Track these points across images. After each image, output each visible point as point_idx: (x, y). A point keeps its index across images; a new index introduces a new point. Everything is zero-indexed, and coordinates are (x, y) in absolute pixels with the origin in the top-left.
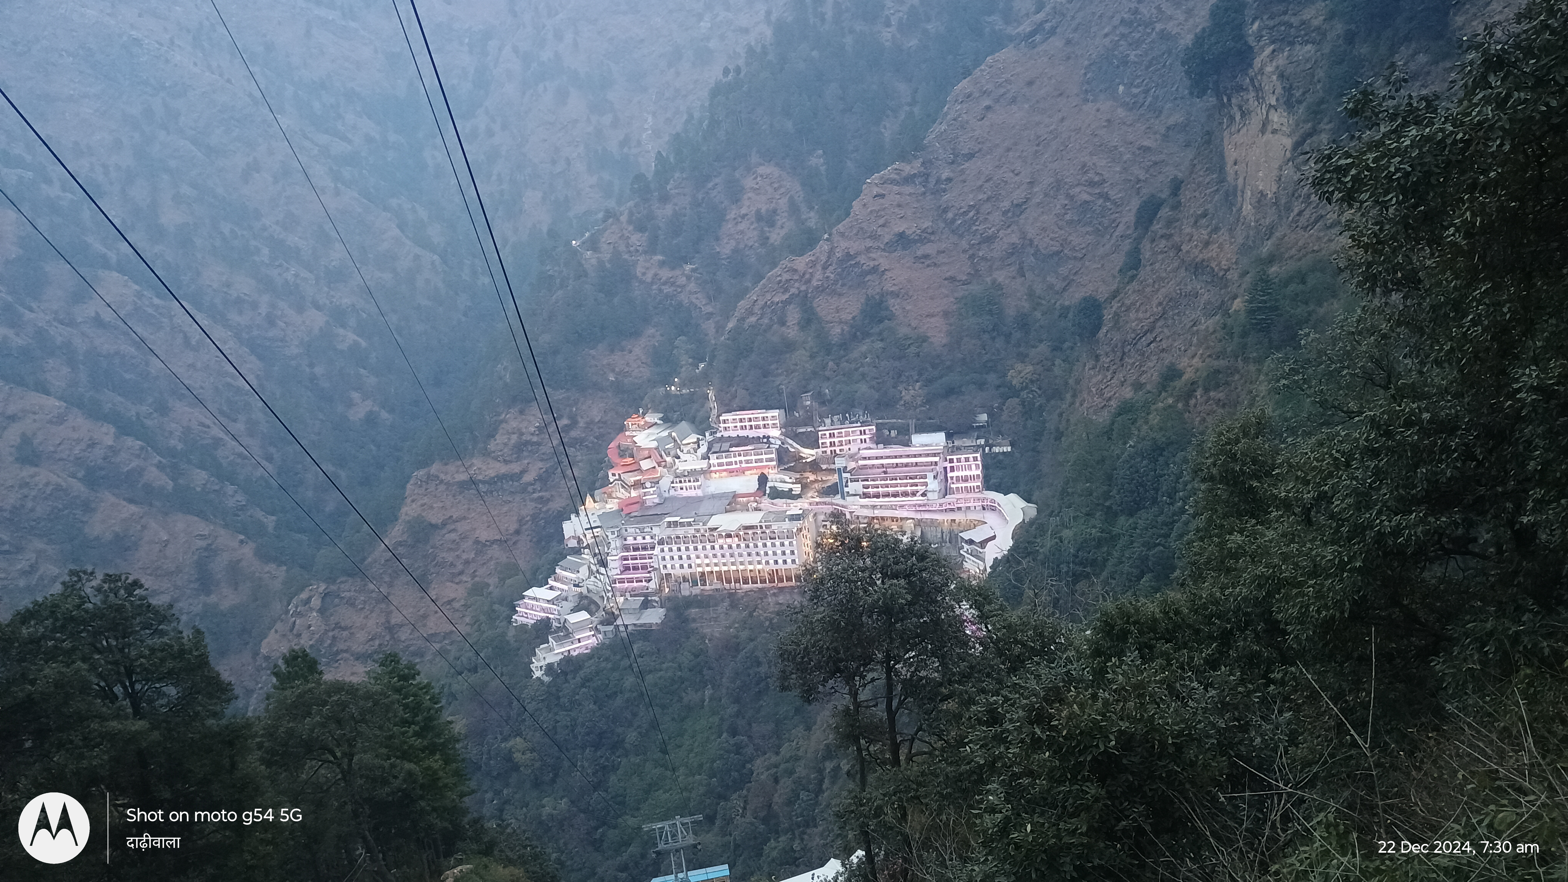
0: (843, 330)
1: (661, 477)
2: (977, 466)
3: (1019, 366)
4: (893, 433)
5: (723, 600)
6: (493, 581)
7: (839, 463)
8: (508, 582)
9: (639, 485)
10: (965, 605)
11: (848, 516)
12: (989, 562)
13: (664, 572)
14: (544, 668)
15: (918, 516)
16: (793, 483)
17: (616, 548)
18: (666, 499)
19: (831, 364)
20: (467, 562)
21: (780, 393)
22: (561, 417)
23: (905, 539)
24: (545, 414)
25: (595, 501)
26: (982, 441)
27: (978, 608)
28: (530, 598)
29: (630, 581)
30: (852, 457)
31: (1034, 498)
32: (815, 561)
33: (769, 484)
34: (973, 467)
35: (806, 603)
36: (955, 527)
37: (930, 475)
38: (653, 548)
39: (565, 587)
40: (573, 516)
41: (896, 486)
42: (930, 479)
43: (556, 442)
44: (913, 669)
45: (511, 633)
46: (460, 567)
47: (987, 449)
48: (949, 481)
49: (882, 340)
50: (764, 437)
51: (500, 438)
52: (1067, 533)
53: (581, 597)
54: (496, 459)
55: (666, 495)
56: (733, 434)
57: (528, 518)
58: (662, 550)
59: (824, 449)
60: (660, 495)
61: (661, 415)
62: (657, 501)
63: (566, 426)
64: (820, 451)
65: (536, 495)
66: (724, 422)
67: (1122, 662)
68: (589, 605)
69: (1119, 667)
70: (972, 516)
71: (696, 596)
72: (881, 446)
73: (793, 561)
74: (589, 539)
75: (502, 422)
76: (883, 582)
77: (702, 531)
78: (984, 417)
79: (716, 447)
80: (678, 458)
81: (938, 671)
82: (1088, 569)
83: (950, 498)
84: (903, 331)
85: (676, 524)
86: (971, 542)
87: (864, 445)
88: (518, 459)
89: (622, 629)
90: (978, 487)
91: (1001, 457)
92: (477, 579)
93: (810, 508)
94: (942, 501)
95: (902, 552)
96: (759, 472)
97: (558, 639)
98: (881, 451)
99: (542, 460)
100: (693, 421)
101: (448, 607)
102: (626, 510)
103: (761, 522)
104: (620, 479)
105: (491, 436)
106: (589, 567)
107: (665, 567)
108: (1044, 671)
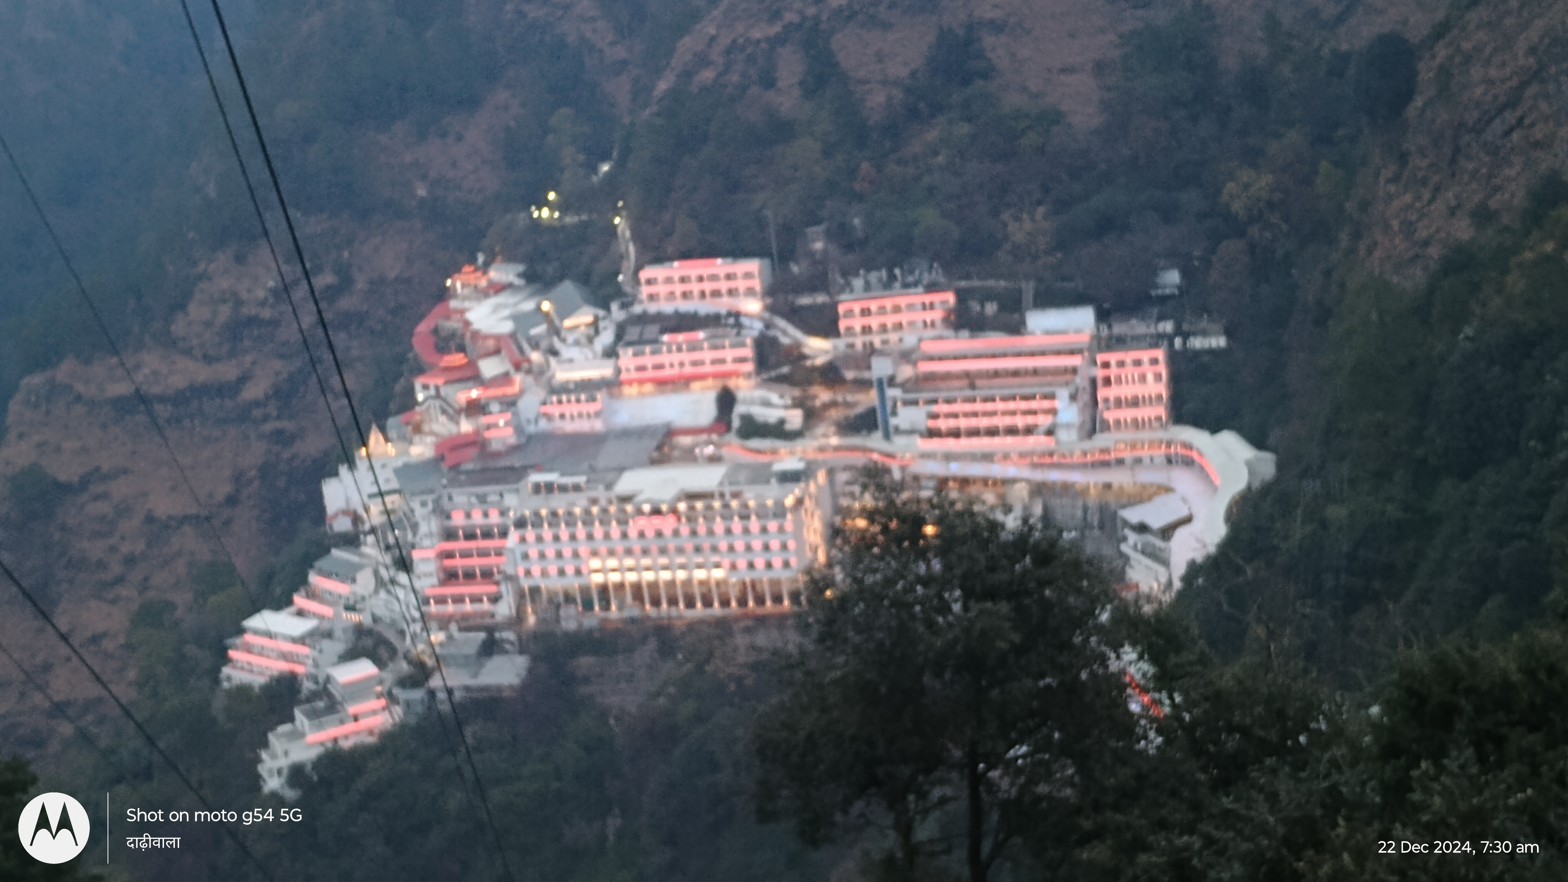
0: (890, 98)
1: (522, 392)
2: (1158, 377)
3: (1246, 175)
4: (991, 308)
5: (644, 639)
6: (182, 598)
7: (881, 368)
8: (213, 599)
9: (475, 408)
10: (1129, 654)
11: (897, 475)
12: (1179, 568)
13: (526, 584)
14: (285, 772)
15: (1039, 476)
16: (786, 407)
17: (430, 535)
18: (531, 438)
19: (865, 166)
20: (130, 561)
21: (762, 225)
22: (319, 269)
23: (1012, 522)
24: (287, 262)
25: (387, 439)
26: (1168, 327)
27: (1154, 660)
28: (256, 632)
29: (459, 600)
30: (906, 356)
31: (1272, 440)
32: (830, 564)
33: (740, 409)
34: (1150, 377)
35: (810, 647)
36: (1111, 499)
37: (1063, 394)
38: (504, 534)
39: (327, 611)
40: (343, 470)
41: (993, 414)
42: (1062, 402)
43: (308, 319)
44: (1022, 780)
45: (218, 704)
46: (116, 569)
47: (1178, 342)
48: (1101, 405)
49: (969, 120)
50: (729, 314)
51: (197, 311)
52: (1336, 512)
53: (360, 631)
54: (188, 352)
55: (531, 429)
56: (668, 308)
57: (253, 473)
58: (523, 540)
59: (850, 340)
60: (519, 430)
61: (521, 268)
62: (512, 440)
63: (328, 287)
64: (841, 343)
65: (269, 427)
66: (649, 282)
67: (1441, 769)
68: (376, 645)
69: (1436, 779)
70: (1146, 476)
71: (590, 632)
72: (965, 333)
73: (786, 564)
74: (375, 516)
75: (200, 277)
76: (966, 608)
77: (603, 502)
78: (1172, 278)
79: (633, 333)
80: (555, 353)
81: (1072, 785)
82: (1377, 585)
83: (1102, 440)
84: (1012, 100)
85: (550, 488)
86: (1142, 528)
87: (930, 333)
88: (233, 353)
89: (442, 696)
90: (1159, 419)
91: (1206, 359)
92: (151, 594)
93: (820, 457)
94: (1087, 445)
95: (1006, 545)
96: (719, 383)
97: (313, 715)
98: (964, 342)
99: (282, 356)
100: (584, 280)
101: (92, 648)
102: (451, 459)
103: (721, 484)
104: (438, 396)
105: (180, 306)
106: (376, 573)
107: (528, 573)
108: (1283, 786)
